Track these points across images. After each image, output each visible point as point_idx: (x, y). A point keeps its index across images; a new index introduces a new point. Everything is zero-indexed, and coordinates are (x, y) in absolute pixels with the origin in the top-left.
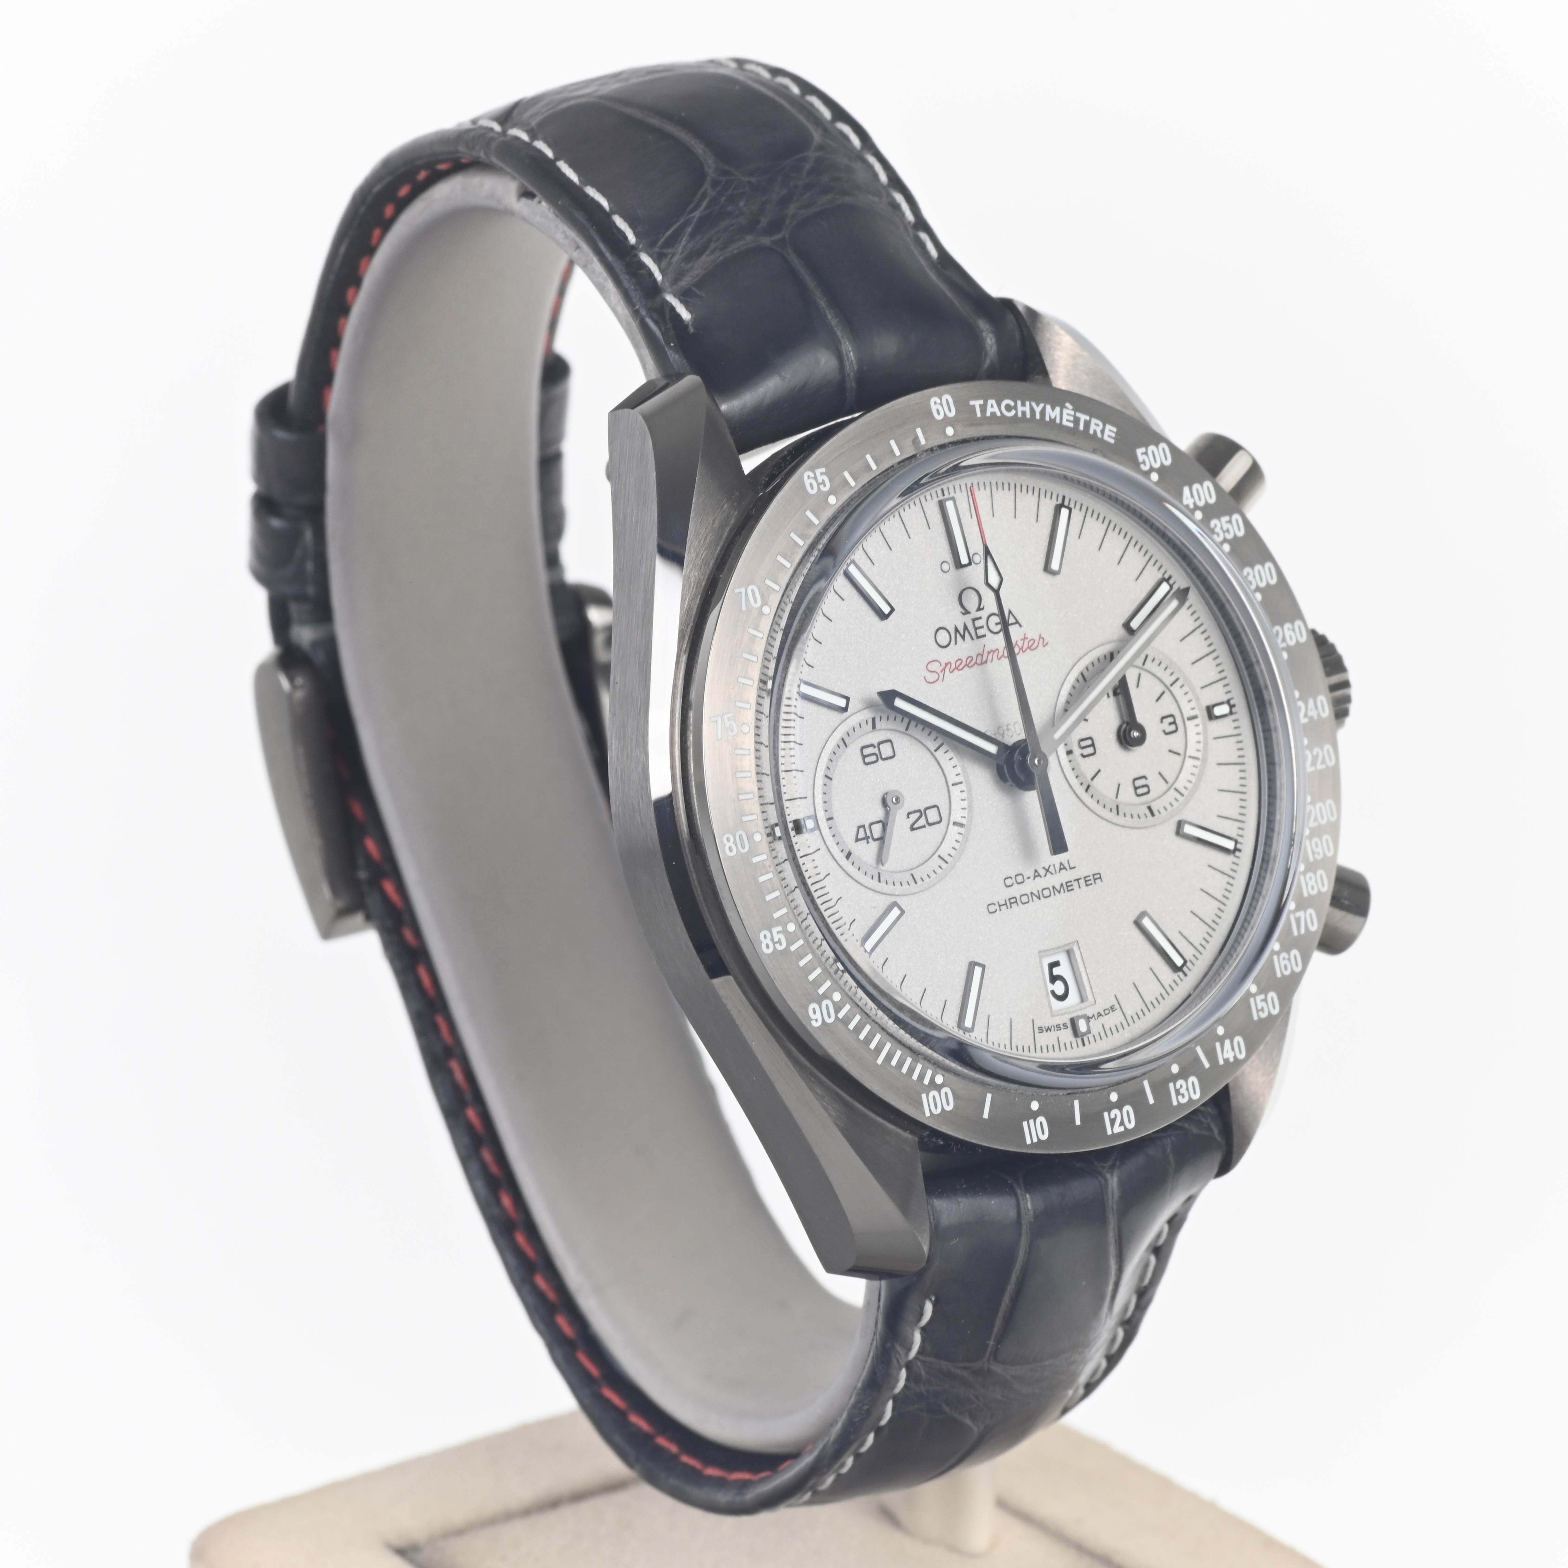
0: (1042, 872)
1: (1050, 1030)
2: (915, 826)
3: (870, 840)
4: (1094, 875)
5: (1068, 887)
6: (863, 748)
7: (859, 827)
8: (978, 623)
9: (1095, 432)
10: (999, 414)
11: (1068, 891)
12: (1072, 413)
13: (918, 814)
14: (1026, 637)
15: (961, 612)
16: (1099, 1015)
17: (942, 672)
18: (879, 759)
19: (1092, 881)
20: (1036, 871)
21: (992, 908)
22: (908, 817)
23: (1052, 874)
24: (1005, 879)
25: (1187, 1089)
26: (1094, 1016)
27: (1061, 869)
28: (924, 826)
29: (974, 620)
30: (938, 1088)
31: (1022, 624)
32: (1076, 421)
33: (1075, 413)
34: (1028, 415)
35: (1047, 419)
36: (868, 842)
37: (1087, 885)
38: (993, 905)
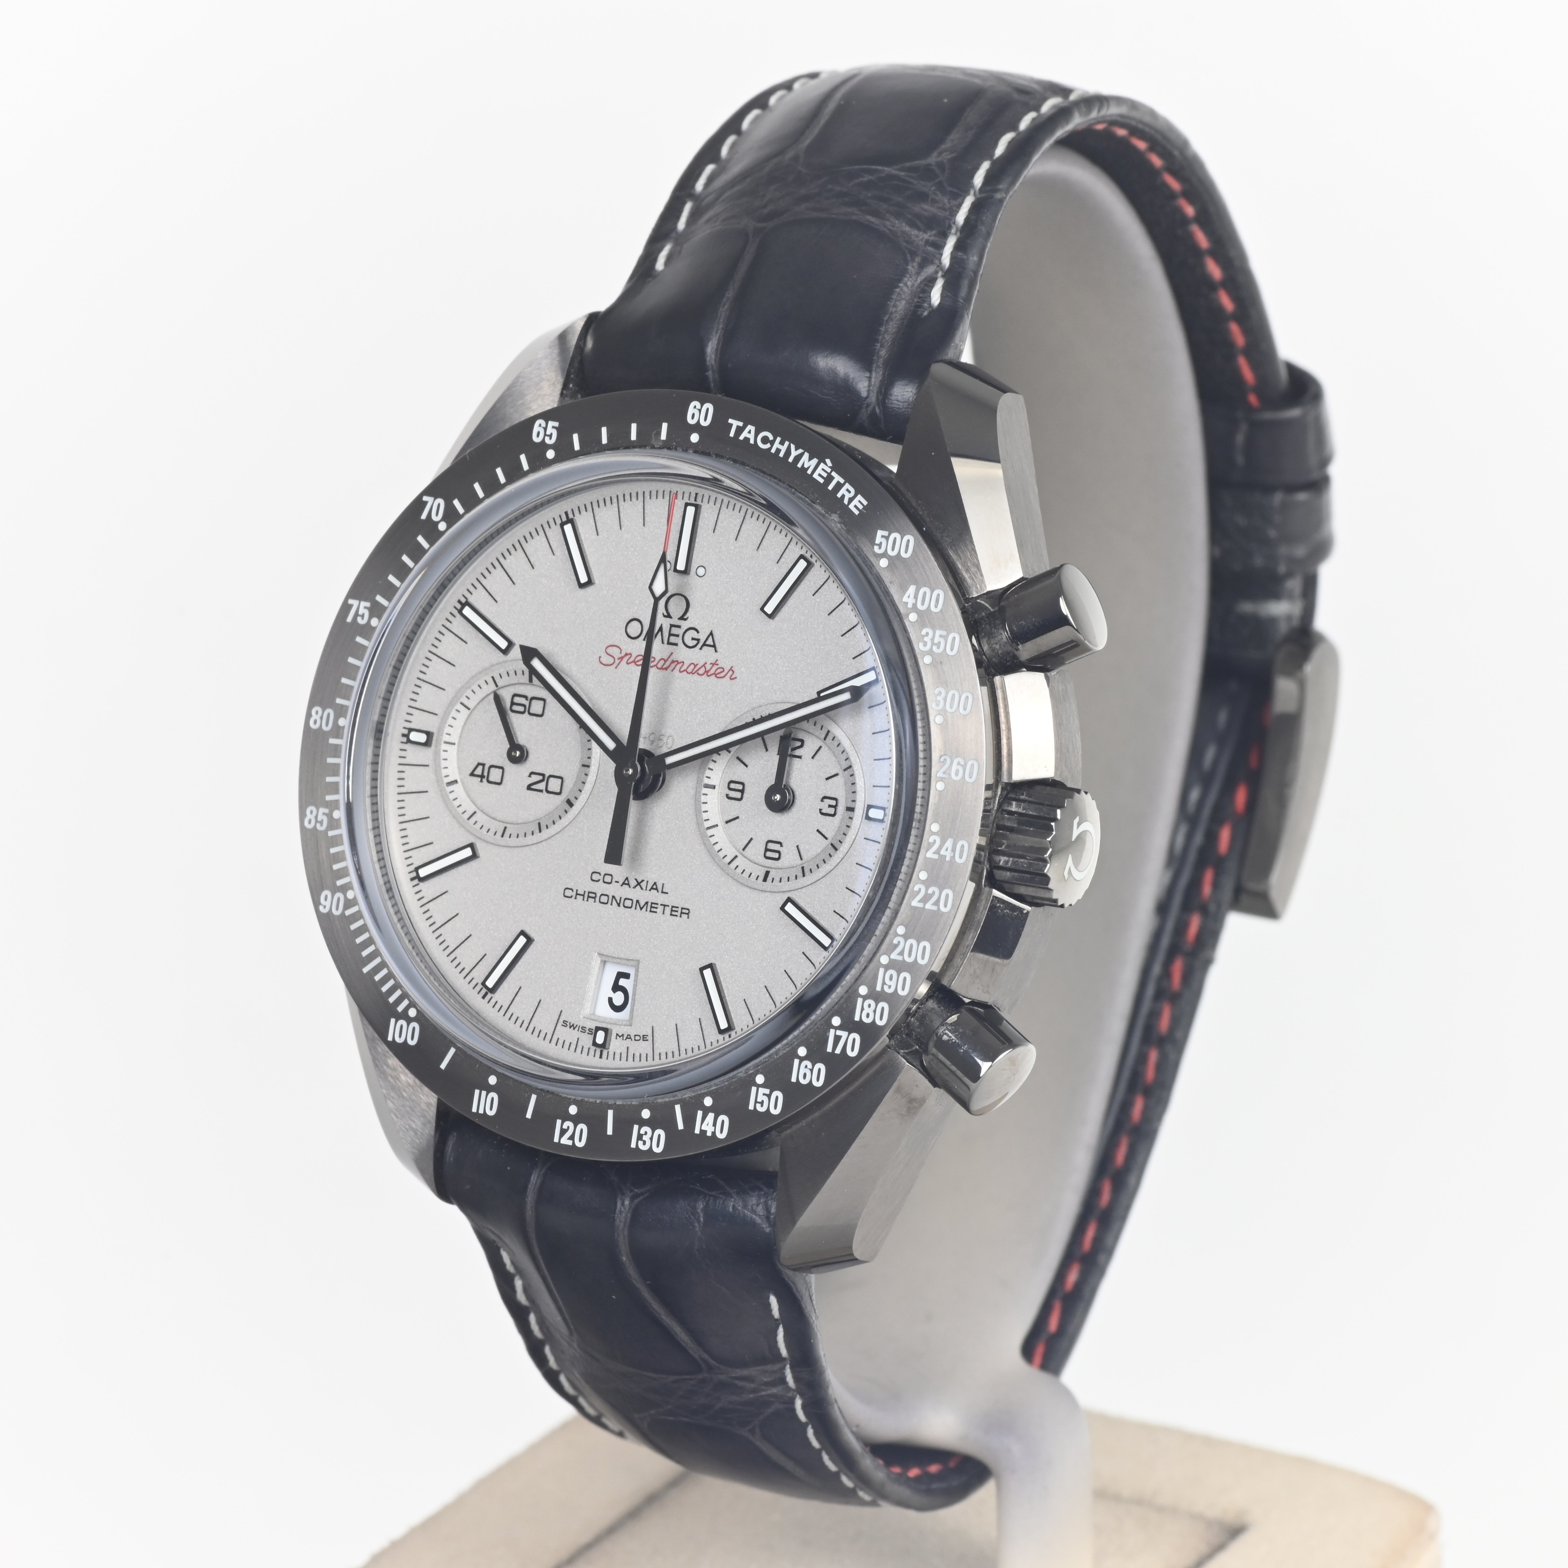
0: (633, 883)
1: (574, 1029)
2: (533, 787)
3: (485, 780)
4: (682, 908)
5: (652, 907)
6: (515, 695)
7: (479, 764)
8: (675, 631)
9: (843, 496)
10: (752, 442)
11: (651, 911)
12: (829, 470)
13: (541, 778)
14: (716, 663)
15: (663, 614)
16: (629, 1037)
17: (619, 659)
18: (527, 712)
19: (678, 914)
20: (627, 879)
21: (569, 893)
22: (530, 776)
23: (642, 889)
24: (593, 873)
25: (651, 1139)
26: (623, 1035)
27: (652, 888)
28: (541, 791)
29: (672, 626)
30: (409, 1020)
31: (718, 650)
32: (829, 479)
33: (831, 472)
34: (781, 455)
35: (799, 465)
36: (481, 781)
37: (671, 915)
38: (571, 891)
